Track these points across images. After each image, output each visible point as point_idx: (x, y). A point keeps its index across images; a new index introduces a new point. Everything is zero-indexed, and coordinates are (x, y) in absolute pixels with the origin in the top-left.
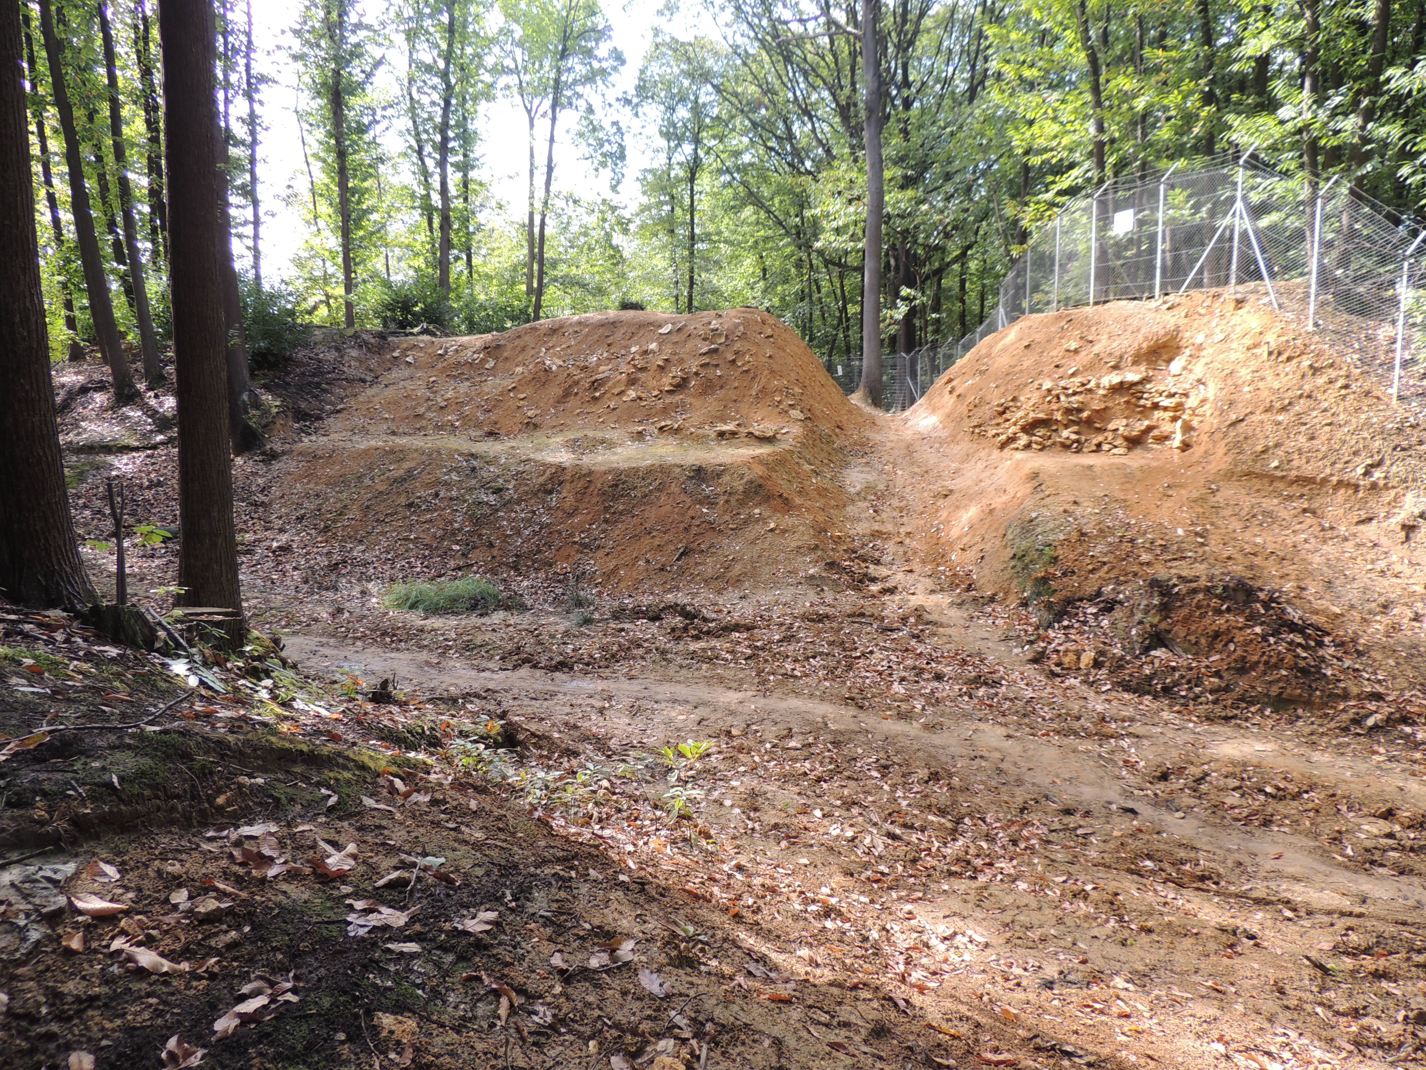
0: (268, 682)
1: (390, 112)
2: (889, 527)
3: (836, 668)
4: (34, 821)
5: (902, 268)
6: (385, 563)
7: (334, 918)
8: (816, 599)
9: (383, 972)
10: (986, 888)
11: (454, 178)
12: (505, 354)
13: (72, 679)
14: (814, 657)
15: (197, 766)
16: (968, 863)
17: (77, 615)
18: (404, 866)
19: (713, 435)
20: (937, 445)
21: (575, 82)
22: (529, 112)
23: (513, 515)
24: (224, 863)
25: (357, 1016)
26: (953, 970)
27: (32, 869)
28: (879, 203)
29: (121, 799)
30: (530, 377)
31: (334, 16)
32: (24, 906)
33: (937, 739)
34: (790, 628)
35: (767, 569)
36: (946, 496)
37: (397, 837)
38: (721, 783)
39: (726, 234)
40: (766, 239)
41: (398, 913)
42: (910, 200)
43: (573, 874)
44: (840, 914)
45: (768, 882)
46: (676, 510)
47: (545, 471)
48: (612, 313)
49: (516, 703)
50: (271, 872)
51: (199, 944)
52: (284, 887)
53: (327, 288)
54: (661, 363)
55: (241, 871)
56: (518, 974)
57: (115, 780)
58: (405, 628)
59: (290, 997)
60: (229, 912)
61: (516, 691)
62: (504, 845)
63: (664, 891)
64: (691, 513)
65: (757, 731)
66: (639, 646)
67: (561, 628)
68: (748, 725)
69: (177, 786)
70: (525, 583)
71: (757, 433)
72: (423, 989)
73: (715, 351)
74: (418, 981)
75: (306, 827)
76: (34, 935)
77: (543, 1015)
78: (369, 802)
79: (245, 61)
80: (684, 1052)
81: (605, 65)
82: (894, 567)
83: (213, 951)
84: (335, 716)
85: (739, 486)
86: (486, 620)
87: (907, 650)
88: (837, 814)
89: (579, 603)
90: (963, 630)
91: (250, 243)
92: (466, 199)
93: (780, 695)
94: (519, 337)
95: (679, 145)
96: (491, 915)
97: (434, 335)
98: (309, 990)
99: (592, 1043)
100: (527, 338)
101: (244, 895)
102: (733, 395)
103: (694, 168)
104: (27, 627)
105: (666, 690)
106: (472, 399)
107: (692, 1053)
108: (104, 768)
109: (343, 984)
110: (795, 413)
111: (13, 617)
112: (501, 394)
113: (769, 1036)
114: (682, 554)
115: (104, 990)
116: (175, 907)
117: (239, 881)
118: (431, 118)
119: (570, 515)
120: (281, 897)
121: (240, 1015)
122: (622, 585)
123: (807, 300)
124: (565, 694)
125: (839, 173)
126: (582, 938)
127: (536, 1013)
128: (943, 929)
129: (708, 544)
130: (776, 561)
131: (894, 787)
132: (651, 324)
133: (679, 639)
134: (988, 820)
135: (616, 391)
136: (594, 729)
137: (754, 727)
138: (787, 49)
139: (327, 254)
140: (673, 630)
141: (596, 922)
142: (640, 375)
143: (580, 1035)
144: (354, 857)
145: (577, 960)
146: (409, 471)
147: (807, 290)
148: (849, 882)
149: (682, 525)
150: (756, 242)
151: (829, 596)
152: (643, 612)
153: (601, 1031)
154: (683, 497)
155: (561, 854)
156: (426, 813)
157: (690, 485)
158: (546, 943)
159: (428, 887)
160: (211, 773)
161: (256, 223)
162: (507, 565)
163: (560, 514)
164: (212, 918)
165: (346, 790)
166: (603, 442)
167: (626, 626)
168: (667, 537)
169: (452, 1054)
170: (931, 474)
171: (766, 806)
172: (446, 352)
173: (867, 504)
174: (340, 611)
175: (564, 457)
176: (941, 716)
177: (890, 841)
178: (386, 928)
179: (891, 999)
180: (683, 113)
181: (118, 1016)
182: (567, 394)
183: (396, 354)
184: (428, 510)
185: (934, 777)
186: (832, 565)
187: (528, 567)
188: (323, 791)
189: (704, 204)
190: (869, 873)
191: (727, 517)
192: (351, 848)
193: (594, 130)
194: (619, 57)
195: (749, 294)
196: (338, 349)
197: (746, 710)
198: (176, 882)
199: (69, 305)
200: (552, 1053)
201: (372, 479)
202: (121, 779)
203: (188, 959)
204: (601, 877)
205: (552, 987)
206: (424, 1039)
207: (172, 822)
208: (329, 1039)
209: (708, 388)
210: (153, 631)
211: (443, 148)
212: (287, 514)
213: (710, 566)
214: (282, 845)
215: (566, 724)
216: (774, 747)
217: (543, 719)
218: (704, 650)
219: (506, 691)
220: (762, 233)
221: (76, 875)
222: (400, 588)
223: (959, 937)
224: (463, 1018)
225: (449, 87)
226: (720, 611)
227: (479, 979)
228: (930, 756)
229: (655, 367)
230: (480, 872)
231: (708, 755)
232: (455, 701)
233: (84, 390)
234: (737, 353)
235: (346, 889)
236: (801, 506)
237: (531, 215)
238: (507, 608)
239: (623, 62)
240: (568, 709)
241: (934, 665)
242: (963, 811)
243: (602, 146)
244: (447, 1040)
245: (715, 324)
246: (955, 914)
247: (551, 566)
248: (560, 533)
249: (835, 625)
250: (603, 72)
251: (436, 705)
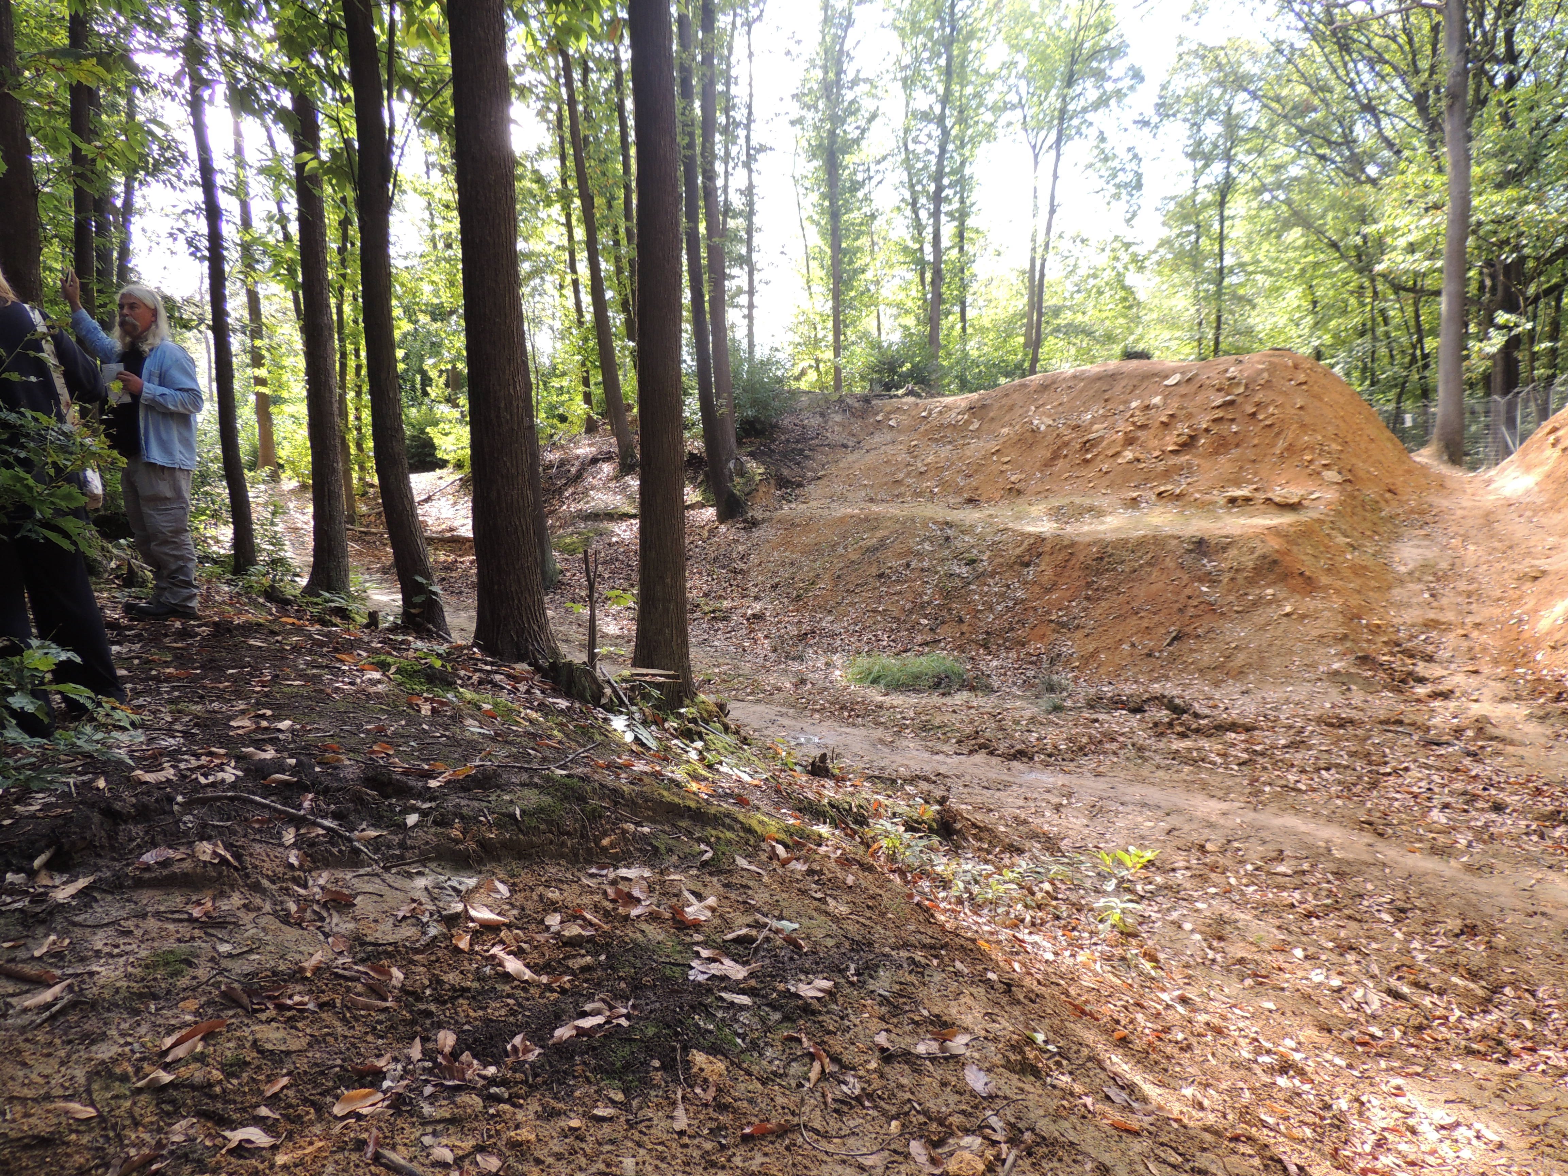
0: (699, 744)
1: (881, 167)
2: (1450, 616)
3: (1355, 785)
4: (450, 838)
5: (1500, 289)
6: (852, 635)
7: (680, 961)
8: (1339, 700)
9: (710, 1016)
10: (1515, 1077)
11: (948, 230)
12: (991, 414)
13: (518, 724)
14: (1327, 769)
15: (589, 808)
16: (1500, 1043)
17: (538, 669)
18: (758, 926)
19: (1222, 502)
20: (1529, 513)
21: (1085, 110)
22: (1034, 147)
23: (986, 589)
24: (597, 898)
25: (674, 1049)
26: (1439, 1165)
27: (442, 878)
28: (1463, 209)
29: (520, 830)
30: (1016, 438)
31: (832, 75)
32: (431, 907)
33: (1482, 885)
34: (1301, 731)
35: (1278, 661)
36: (1536, 578)
37: (760, 898)
38: (1184, 903)
39: (1266, 263)
40: (1316, 265)
41: (739, 967)
42: (1509, 202)
43: (935, 962)
44: (1301, 1073)
45: (1216, 1021)
46: (1170, 588)
47: (1022, 542)
48: (1113, 364)
49: (966, 790)
50: (635, 912)
51: (559, 962)
52: (644, 926)
53: (818, 352)
54: (1164, 419)
55: (609, 905)
56: (836, 1044)
57: (518, 812)
58: (863, 702)
59: (624, 1022)
60: (590, 940)
61: (968, 778)
62: (867, 922)
63: (1034, 998)
64: (1188, 591)
65: (1239, 849)
66: (1113, 740)
67: (1028, 714)
68: (1229, 841)
69: (569, 824)
70: (995, 663)
71: (1277, 499)
72: (743, 1040)
73: (1232, 403)
74: (740, 1031)
75: (677, 877)
76: (433, 931)
77: (853, 1086)
78: (742, 862)
79: (745, 132)
80: (990, 1154)
81: (1120, 85)
82: (1453, 666)
83: (569, 970)
84: (756, 782)
85: (1249, 562)
86: (948, 700)
87: (1457, 770)
88: (1324, 957)
89: (1051, 688)
90: (1543, 752)
91: (746, 311)
92: (961, 249)
93: (1275, 810)
94: (1007, 395)
95: (1206, 166)
96: (827, 984)
97: (918, 396)
98: (641, 1018)
99: (894, 1123)
100: (1015, 396)
101: (606, 927)
102: (1251, 454)
103: (1225, 189)
104: (498, 677)
105: (1137, 791)
106: (953, 464)
107: (997, 1157)
108: (511, 801)
109: (668, 1019)
110: (1331, 475)
111: (489, 668)
112: (984, 458)
113: (1094, 1160)
114: (1175, 639)
115: (476, 985)
116: (548, 928)
117: (606, 914)
118: (925, 168)
119: (1048, 591)
120: (639, 935)
121: (577, 1028)
122: (1102, 670)
123: (1368, 336)
124: (1021, 786)
125: (1409, 177)
126: (916, 1023)
127: (846, 1083)
128: (1442, 1115)
129: (1206, 628)
130: (1291, 652)
131: (1410, 936)
132: (1155, 375)
133: (1162, 734)
134: (1540, 995)
135: (1110, 452)
136: (1046, 827)
137: (1236, 844)
138: (1345, 37)
139: (818, 318)
140: (1156, 725)
141: (936, 1010)
142: (1139, 433)
143: (884, 1113)
144: (713, 910)
145: (904, 1042)
146: (882, 540)
147: (1369, 323)
148: (1323, 1039)
149: (1176, 606)
150: (1303, 271)
151: (1357, 696)
152: (1122, 702)
153: (907, 1114)
154: (1179, 573)
155: (929, 941)
156: (798, 881)
157: (1188, 560)
158: (876, 1020)
159: (775, 948)
160: (600, 817)
161: (751, 292)
162: (976, 642)
163: (1037, 589)
164: (574, 942)
165: (723, 848)
166: (1091, 509)
167: (1101, 717)
168: (1157, 618)
169: (751, 1101)
170: (1517, 550)
171: (1234, 936)
172: (930, 414)
173: (1421, 586)
174: (803, 681)
175: (1046, 527)
176: (1494, 856)
177: (1390, 1000)
178: (724, 978)
179: (1280, 1161)
180: (1212, 129)
181: (481, 1008)
182: (1055, 456)
183: (879, 418)
184: (898, 581)
185: (1469, 930)
186: (1364, 660)
187: (999, 645)
188: (702, 846)
189: (1237, 231)
190: (1354, 1033)
191: (1231, 598)
192: (711, 901)
193: (1106, 159)
194: (1137, 75)
195: (1293, 331)
196: (822, 415)
197: (1229, 823)
198: (553, 907)
199: (586, 382)
200: (852, 1123)
201: (845, 548)
202: (523, 812)
203: (548, 973)
204: (966, 971)
205: (867, 1062)
206: (728, 1082)
207: (562, 856)
208: (643, 1063)
209: (1222, 445)
210: (600, 688)
211: (937, 198)
212: (763, 582)
213: (1207, 654)
214: (651, 889)
215: (1016, 818)
216: (1257, 869)
217: (991, 810)
218: (1189, 750)
219: (958, 777)
220: (1311, 258)
221: (477, 888)
222: (863, 661)
223: (1462, 1130)
224: (775, 1073)
225: (945, 133)
226: (1216, 707)
227: (799, 1041)
228: (1469, 903)
229: (1157, 424)
230: (830, 942)
231: (1174, 870)
232: (894, 781)
233: (594, 461)
234: (1258, 404)
235: (698, 938)
236: (1326, 588)
237: (1033, 260)
238: (972, 689)
239: (1142, 80)
240: (1021, 802)
241: (1493, 792)
242: (1504, 978)
243: (1115, 176)
244: (750, 1088)
245: (1233, 371)
246: (1462, 1101)
247: (1023, 645)
248: (1035, 609)
249: (1360, 732)
250: (1119, 94)
251: (874, 784)
